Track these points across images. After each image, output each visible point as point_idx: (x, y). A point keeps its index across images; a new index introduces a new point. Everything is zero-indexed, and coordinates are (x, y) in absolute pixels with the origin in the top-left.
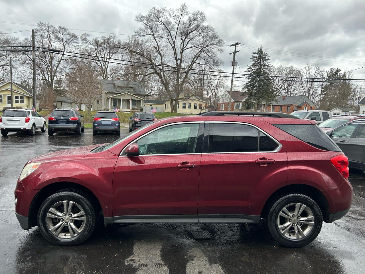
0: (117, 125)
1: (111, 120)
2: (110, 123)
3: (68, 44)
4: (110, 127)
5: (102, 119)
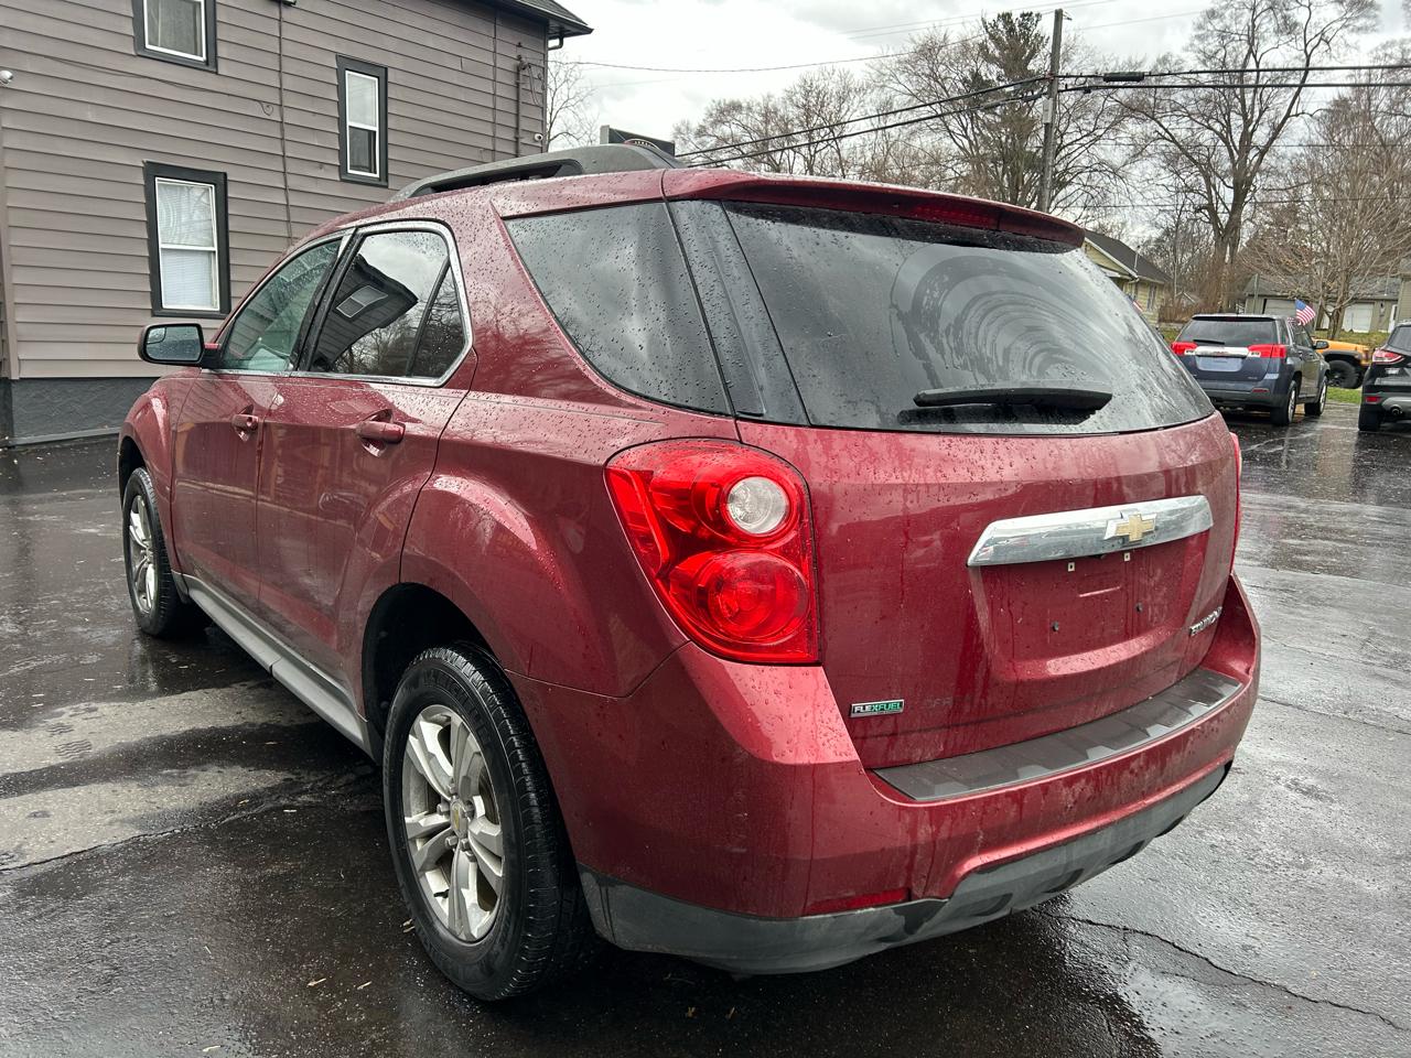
0: (1269, 377)
1: (1243, 351)
2: (1234, 366)
3: (1328, 43)
4: (1231, 385)
5: (1201, 349)
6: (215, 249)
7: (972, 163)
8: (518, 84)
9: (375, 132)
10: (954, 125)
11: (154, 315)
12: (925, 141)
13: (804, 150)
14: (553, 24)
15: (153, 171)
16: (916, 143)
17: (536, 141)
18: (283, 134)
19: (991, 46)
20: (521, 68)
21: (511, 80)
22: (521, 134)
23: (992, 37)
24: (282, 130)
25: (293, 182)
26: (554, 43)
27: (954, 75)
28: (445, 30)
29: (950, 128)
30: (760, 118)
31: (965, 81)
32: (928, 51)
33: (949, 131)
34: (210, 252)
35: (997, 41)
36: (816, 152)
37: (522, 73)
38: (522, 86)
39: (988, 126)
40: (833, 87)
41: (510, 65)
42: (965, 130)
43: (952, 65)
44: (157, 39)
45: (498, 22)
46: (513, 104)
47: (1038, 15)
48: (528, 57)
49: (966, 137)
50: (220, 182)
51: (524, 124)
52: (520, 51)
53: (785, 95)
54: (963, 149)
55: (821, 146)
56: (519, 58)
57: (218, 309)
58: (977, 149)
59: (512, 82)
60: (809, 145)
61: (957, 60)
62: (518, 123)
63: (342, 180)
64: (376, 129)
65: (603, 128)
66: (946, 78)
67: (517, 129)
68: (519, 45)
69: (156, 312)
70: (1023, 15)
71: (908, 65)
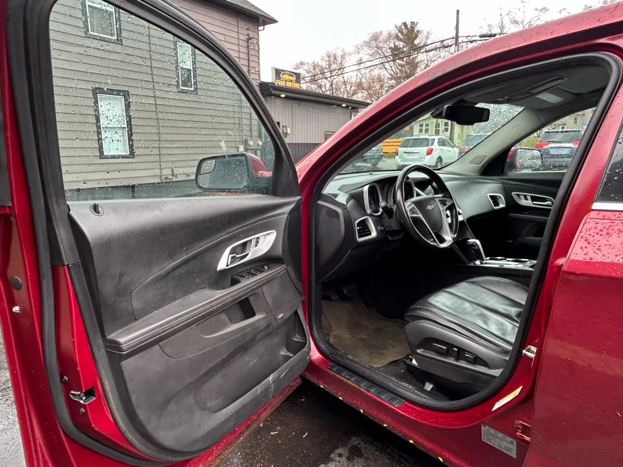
1: (568, 145)
6: (126, 126)
7: (395, 80)
8: (248, 46)
9: (191, 70)
10: (387, 65)
11: (100, 158)
12: (376, 72)
13: (329, 79)
14: (261, 19)
15: (96, 91)
16: (373, 74)
17: (256, 71)
18: (152, 72)
19: (399, 35)
20: (249, 39)
21: (245, 44)
22: (251, 68)
23: (399, 31)
24: (152, 70)
25: (158, 93)
26: (261, 28)
27: (386, 46)
28: (218, 23)
29: (386, 67)
30: (312, 67)
31: (390, 48)
32: (375, 38)
33: (385, 68)
34: (123, 128)
35: (402, 33)
36: (333, 79)
37: (250, 41)
38: (250, 47)
39: (401, 65)
40: (339, 53)
41: (244, 38)
42: (392, 67)
43: (385, 42)
44: (94, 29)
45: (239, 19)
46: (246, 55)
47: (417, 23)
48: (252, 34)
49: (392, 70)
50: (126, 95)
51: (252, 64)
52: (248, 32)
53: (321, 58)
54: (391, 75)
55: (335, 77)
56: (248, 35)
57: (129, 153)
58: (397, 74)
59: (246, 46)
60: (330, 77)
61: (387, 40)
62: (249, 64)
63: (178, 92)
64: (191, 68)
65: (272, 68)
66: (383, 48)
67: (249, 66)
68: (248, 29)
69: (102, 157)
70: (411, 23)
71: (368, 44)
